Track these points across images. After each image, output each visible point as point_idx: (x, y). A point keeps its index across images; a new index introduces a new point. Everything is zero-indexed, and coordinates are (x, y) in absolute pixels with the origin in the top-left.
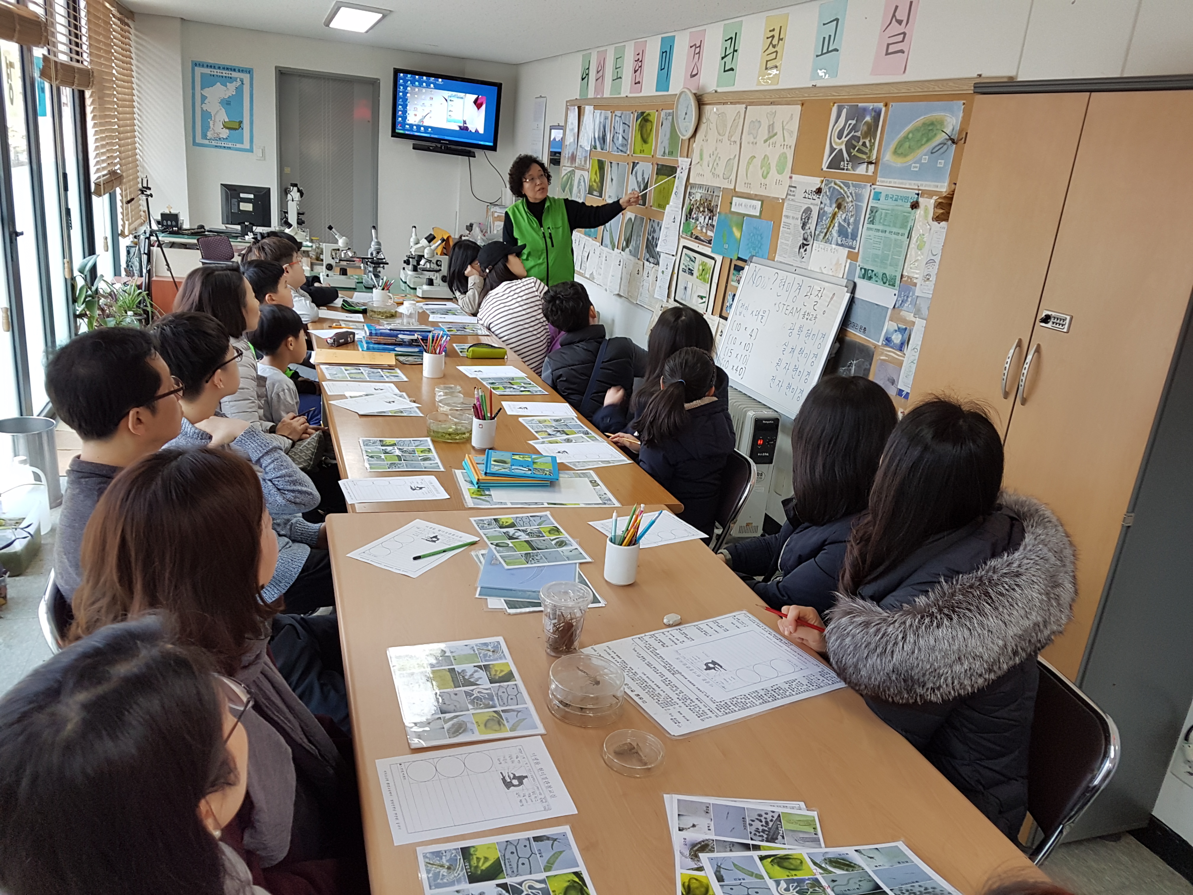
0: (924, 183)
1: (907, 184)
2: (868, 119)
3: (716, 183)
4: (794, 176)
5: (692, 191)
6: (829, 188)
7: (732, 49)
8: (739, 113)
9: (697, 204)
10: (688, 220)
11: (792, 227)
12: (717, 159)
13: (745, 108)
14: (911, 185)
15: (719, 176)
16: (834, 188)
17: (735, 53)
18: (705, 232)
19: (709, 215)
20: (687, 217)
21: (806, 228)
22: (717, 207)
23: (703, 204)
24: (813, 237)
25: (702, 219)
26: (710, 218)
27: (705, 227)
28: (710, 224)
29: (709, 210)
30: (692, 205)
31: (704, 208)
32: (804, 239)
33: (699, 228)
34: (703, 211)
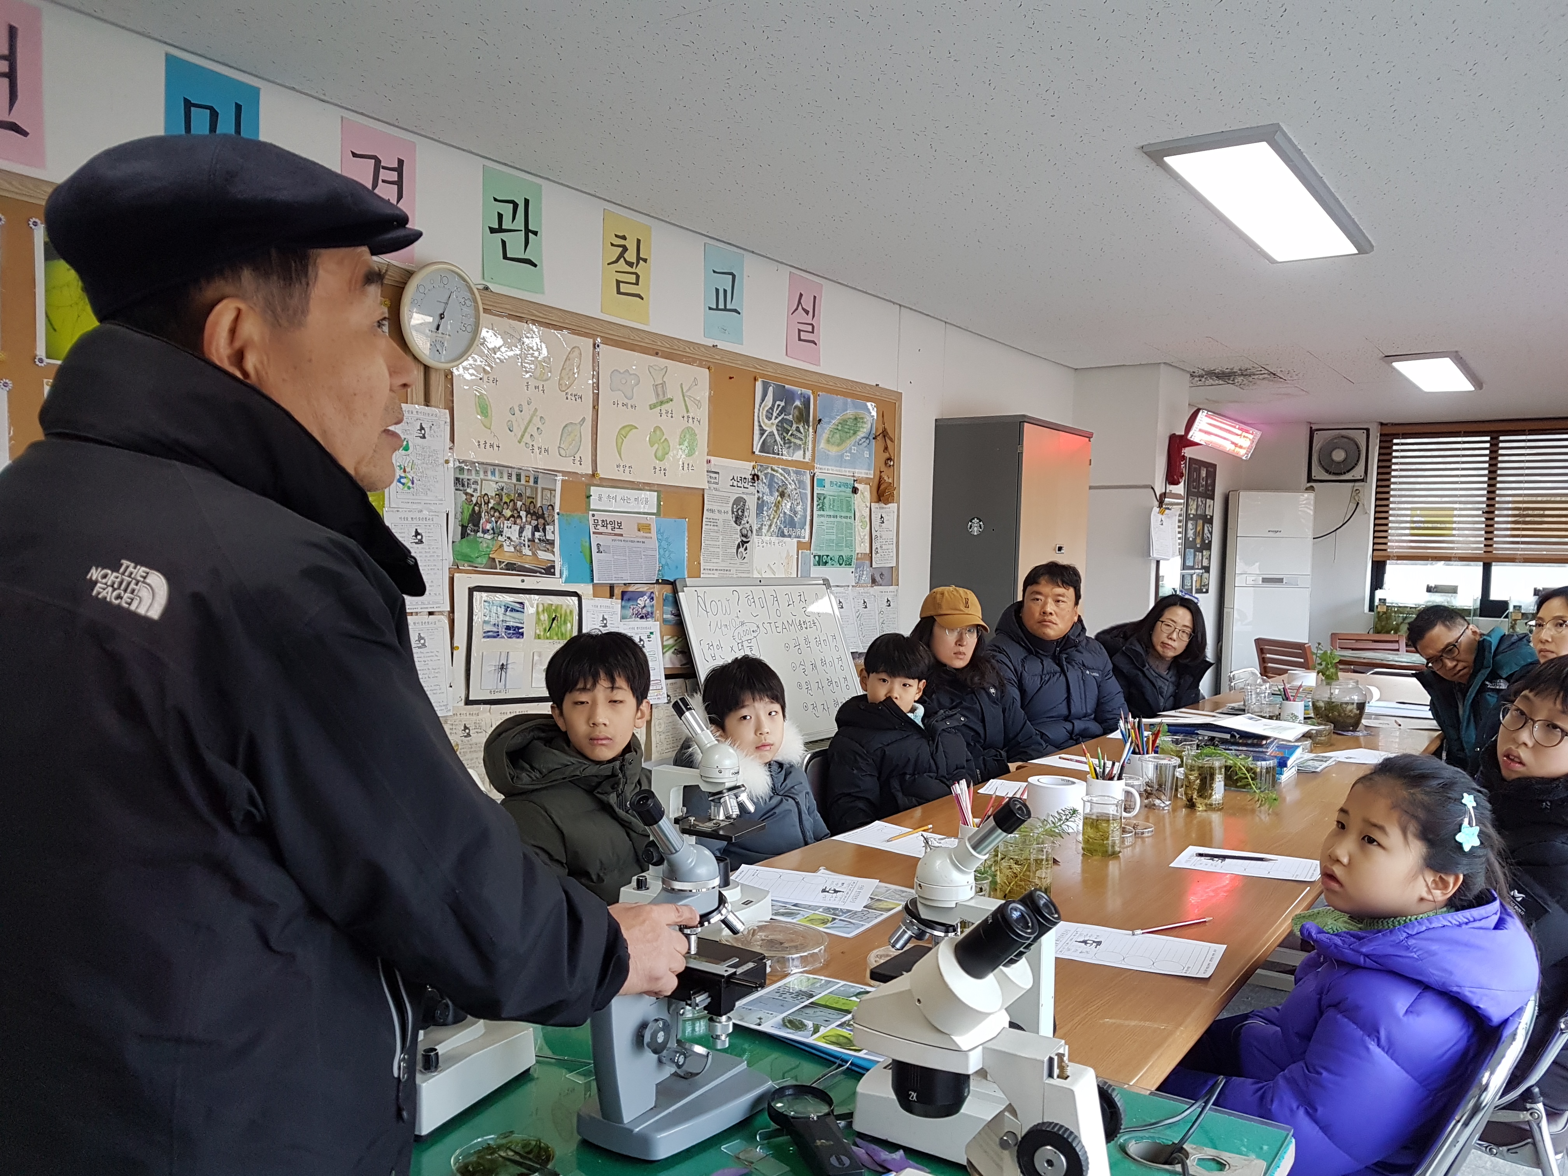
0: (856, 470)
1: (845, 471)
2: (797, 403)
3: (540, 462)
4: (712, 458)
5: (465, 476)
6: (766, 475)
7: (519, 223)
8: (576, 350)
9: (489, 502)
10: (468, 534)
11: (720, 523)
12: (536, 420)
13: (594, 345)
14: (847, 473)
15: (546, 450)
16: (771, 474)
17: (530, 234)
18: (530, 553)
19: (534, 523)
20: (464, 528)
21: (743, 522)
22: (553, 509)
23: (512, 504)
24: (754, 532)
25: (511, 531)
26: (536, 529)
27: (527, 546)
28: (539, 539)
29: (532, 515)
30: (475, 505)
31: (515, 512)
32: (743, 536)
33: (508, 548)
34: (512, 516)
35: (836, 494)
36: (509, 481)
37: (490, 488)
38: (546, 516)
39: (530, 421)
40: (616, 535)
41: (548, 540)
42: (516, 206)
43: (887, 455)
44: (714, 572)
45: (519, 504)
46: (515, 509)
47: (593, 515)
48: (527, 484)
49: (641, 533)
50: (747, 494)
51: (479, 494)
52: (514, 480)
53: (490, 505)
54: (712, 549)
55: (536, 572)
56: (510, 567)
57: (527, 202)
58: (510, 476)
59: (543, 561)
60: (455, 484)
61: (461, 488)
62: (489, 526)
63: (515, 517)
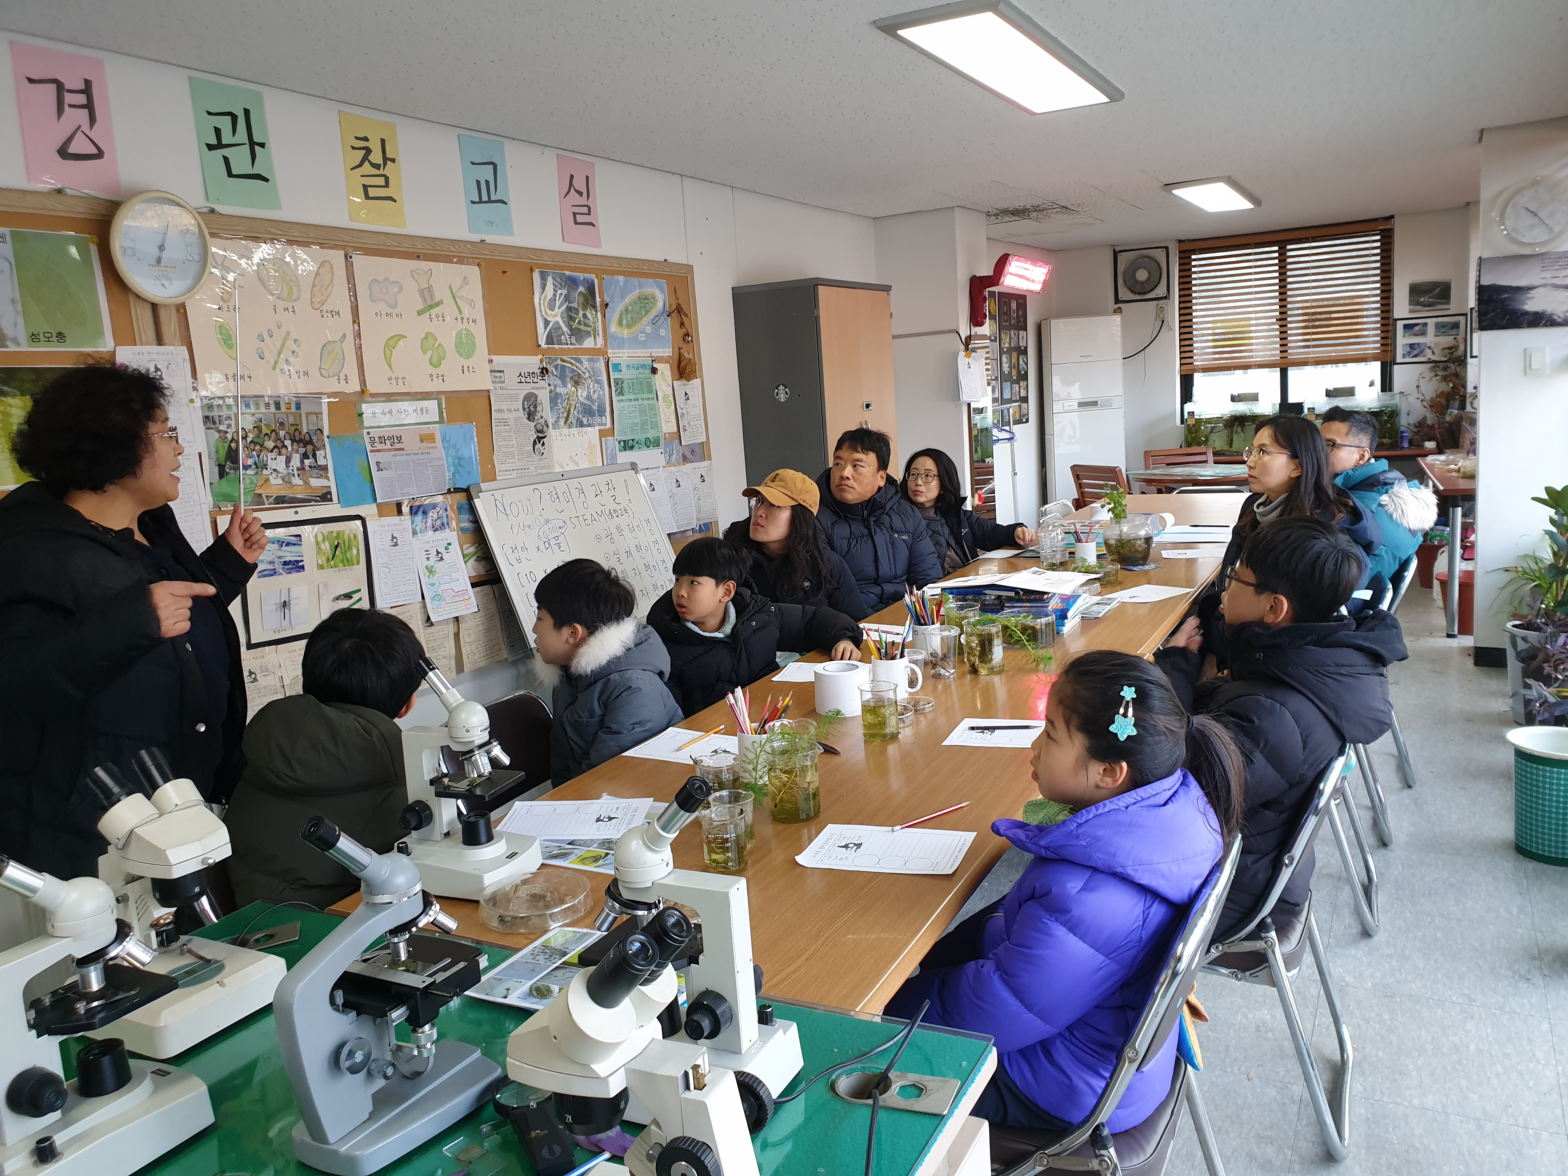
0: (654, 350)
1: (641, 352)
2: (581, 289)
3: (302, 387)
4: (494, 358)
5: (215, 413)
6: (556, 367)
7: (242, 135)
8: (327, 264)
9: (247, 436)
10: (227, 474)
11: (511, 422)
12: (290, 343)
13: (346, 256)
14: (643, 354)
15: (306, 374)
16: (562, 365)
17: (256, 147)
18: (301, 483)
19: (302, 450)
20: (221, 468)
21: (536, 418)
22: (322, 432)
23: (273, 434)
24: (550, 426)
25: (278, 463)
26: (305, 456)
27: (296, 475)
28: (310, 467)
29: (298, 442)
30: (231, 442)
31: (279, 442)
32: (538, 432)
33: (275, 481)
34: (275, 447)
35: (634, 377)
36: (267, 411)
37: (246, 422)
38: (314, 441)
39: (283, 345)
40: (396, 450)
41: (320, 466)
42: (234, 118)
43: (684, 331)
44: (511, 472)
45: (282, 433)
46: (278, 439)
47: (368, 433)
48: (288, 411)
49: (425, 444)
50: (537, 388)
51: (234, 430)
52: (273, 409)
53: (249, 440)
54: (505, 450)
55: (310, 501)
56: (281, 500)
57: (247, 112)
58: (267, 405)
59: (317, 488)
60: (205, 423)
61: (213, 426)
62: (250, 462)
63: (279, 448)
